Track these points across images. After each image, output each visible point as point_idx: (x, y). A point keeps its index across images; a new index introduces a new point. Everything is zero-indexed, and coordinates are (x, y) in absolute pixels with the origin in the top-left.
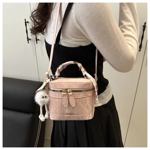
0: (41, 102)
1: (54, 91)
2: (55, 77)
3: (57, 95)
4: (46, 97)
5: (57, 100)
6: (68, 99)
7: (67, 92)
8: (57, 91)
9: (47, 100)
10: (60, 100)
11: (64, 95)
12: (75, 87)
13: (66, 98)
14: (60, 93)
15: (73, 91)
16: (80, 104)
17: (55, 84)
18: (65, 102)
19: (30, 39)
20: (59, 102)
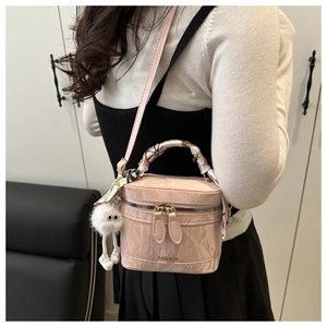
0: (105, 228)
1: (134, 205)
2: (138, 174)
3: (141, 215)
4: (116, 217)
5: (142, 226)
6: (166, 226)
7: (164, 210)
8: (141, 206)
9: (117, 224)
10: (148, 227)
11: (157, 218)
12: (184, 201)
13: (161, 223)
14: (149, 211)
15: (178, 209)
16: (191, 237)
17: (139, 192)
18: (159, 233)
19: (64, 98)
20: (145, 231)
